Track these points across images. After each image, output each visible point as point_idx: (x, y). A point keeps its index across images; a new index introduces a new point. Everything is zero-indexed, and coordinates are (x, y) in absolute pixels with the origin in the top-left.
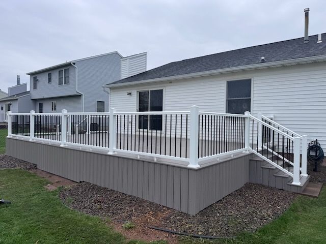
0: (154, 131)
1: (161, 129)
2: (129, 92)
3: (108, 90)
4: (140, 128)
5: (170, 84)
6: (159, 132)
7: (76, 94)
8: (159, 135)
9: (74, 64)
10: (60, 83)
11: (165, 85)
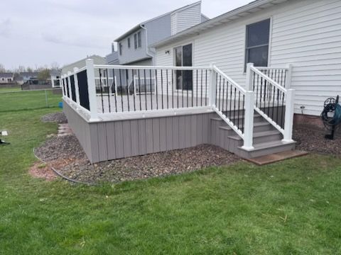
0: (185, 91)
1: (191, 89)
2: (167, 50)
3: (154, 50)
4: (178, 88)
5: (198, 36)
6: (190, 92)
7: (146, 57)
8: (190, 95)
9: (143, 26)
10: (136, 47)
11: (193, 38)
